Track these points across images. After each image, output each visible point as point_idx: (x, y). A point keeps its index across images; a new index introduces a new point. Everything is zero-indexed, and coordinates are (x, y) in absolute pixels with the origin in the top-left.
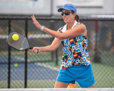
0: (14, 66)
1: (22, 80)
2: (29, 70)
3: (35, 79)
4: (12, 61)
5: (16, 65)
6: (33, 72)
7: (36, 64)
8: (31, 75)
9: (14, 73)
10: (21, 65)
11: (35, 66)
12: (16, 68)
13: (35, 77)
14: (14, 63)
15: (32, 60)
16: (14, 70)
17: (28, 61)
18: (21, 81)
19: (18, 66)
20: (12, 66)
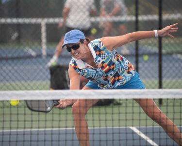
0: (143, 60)
1: (156, 78)
2: (164, 65)
3: (174, 77)
4: (140, 52)
5: (146, 58)
6: (171, 68)
7: (174, 56)
8: (168, 71)
9: (143, 69)
10: (152, 58)
11: (174, 59)
12: (146, 62)
13: (174, 74)
14: (143, 54)
15: (169, 51)
16: (143, 65)
17: (164, 51)
18: (153, 79)
19: (149, 60)
20: (140, 59)
